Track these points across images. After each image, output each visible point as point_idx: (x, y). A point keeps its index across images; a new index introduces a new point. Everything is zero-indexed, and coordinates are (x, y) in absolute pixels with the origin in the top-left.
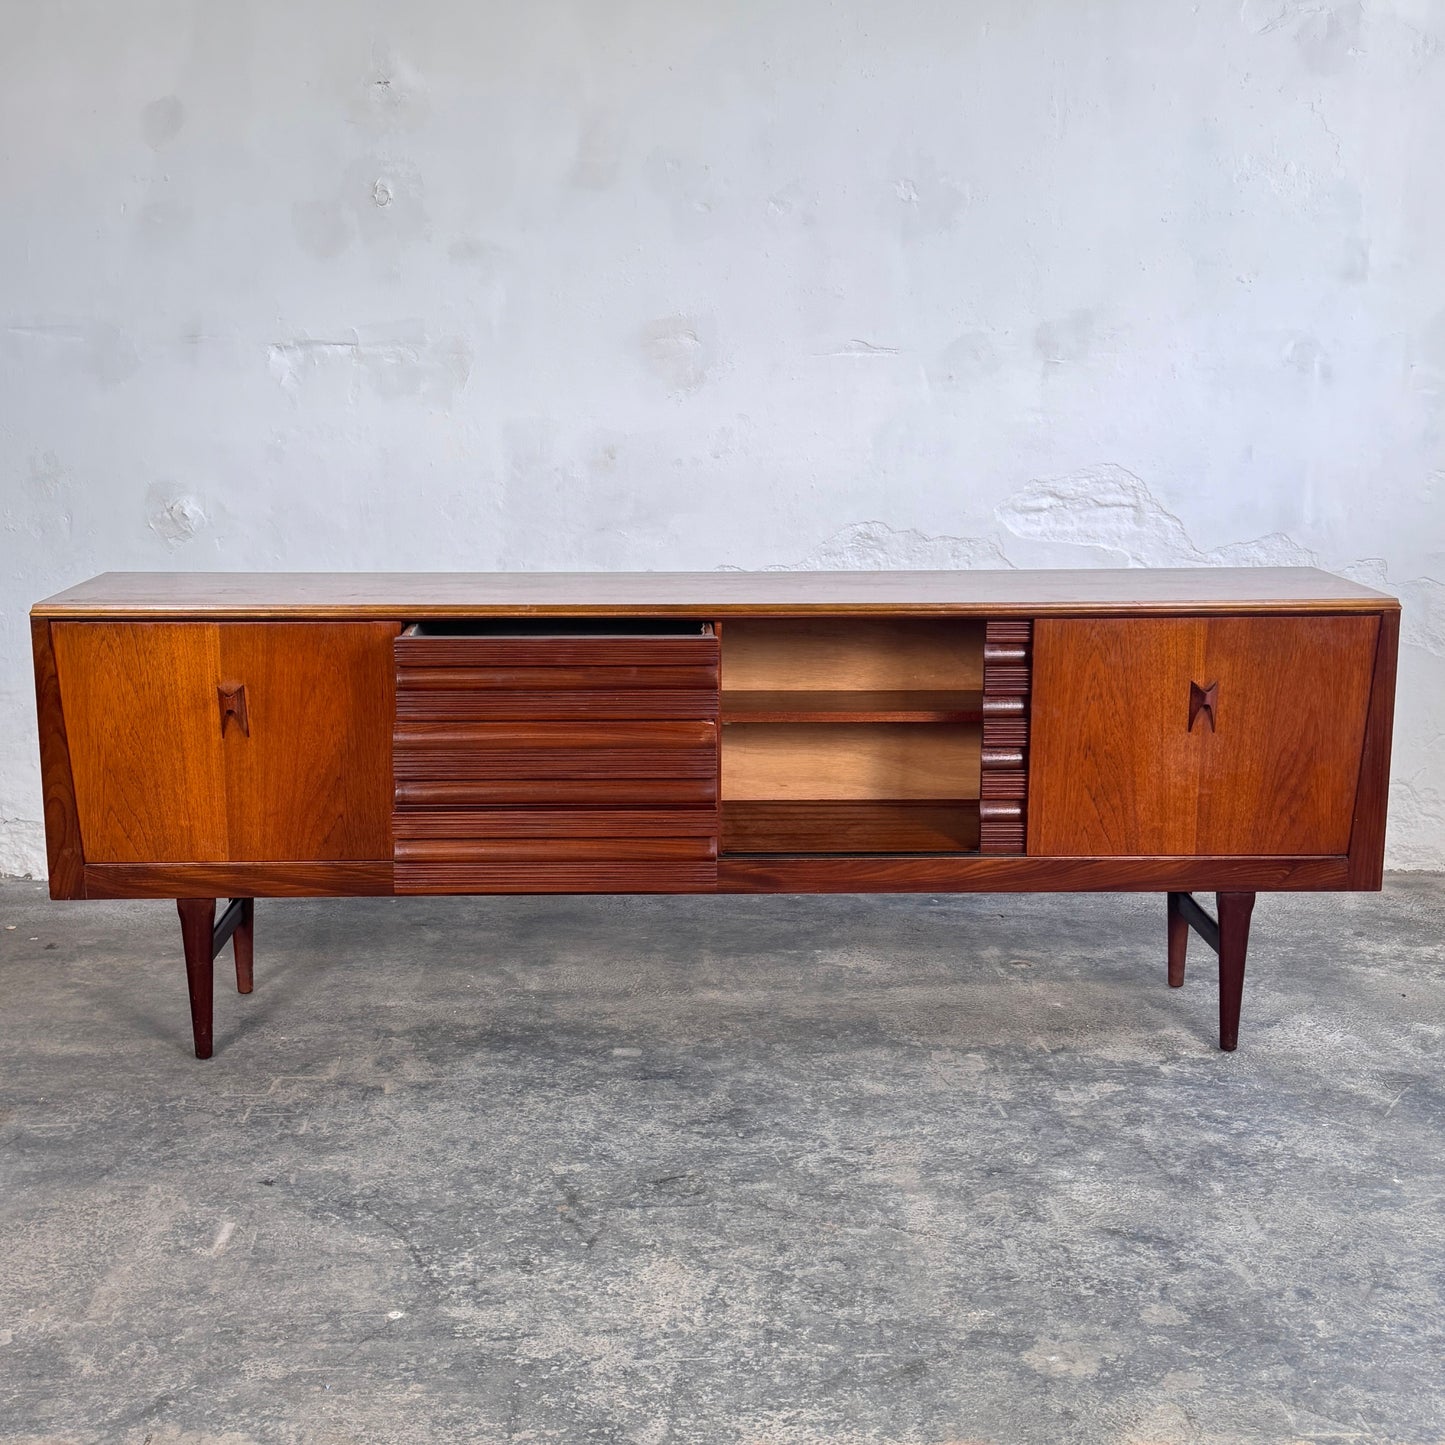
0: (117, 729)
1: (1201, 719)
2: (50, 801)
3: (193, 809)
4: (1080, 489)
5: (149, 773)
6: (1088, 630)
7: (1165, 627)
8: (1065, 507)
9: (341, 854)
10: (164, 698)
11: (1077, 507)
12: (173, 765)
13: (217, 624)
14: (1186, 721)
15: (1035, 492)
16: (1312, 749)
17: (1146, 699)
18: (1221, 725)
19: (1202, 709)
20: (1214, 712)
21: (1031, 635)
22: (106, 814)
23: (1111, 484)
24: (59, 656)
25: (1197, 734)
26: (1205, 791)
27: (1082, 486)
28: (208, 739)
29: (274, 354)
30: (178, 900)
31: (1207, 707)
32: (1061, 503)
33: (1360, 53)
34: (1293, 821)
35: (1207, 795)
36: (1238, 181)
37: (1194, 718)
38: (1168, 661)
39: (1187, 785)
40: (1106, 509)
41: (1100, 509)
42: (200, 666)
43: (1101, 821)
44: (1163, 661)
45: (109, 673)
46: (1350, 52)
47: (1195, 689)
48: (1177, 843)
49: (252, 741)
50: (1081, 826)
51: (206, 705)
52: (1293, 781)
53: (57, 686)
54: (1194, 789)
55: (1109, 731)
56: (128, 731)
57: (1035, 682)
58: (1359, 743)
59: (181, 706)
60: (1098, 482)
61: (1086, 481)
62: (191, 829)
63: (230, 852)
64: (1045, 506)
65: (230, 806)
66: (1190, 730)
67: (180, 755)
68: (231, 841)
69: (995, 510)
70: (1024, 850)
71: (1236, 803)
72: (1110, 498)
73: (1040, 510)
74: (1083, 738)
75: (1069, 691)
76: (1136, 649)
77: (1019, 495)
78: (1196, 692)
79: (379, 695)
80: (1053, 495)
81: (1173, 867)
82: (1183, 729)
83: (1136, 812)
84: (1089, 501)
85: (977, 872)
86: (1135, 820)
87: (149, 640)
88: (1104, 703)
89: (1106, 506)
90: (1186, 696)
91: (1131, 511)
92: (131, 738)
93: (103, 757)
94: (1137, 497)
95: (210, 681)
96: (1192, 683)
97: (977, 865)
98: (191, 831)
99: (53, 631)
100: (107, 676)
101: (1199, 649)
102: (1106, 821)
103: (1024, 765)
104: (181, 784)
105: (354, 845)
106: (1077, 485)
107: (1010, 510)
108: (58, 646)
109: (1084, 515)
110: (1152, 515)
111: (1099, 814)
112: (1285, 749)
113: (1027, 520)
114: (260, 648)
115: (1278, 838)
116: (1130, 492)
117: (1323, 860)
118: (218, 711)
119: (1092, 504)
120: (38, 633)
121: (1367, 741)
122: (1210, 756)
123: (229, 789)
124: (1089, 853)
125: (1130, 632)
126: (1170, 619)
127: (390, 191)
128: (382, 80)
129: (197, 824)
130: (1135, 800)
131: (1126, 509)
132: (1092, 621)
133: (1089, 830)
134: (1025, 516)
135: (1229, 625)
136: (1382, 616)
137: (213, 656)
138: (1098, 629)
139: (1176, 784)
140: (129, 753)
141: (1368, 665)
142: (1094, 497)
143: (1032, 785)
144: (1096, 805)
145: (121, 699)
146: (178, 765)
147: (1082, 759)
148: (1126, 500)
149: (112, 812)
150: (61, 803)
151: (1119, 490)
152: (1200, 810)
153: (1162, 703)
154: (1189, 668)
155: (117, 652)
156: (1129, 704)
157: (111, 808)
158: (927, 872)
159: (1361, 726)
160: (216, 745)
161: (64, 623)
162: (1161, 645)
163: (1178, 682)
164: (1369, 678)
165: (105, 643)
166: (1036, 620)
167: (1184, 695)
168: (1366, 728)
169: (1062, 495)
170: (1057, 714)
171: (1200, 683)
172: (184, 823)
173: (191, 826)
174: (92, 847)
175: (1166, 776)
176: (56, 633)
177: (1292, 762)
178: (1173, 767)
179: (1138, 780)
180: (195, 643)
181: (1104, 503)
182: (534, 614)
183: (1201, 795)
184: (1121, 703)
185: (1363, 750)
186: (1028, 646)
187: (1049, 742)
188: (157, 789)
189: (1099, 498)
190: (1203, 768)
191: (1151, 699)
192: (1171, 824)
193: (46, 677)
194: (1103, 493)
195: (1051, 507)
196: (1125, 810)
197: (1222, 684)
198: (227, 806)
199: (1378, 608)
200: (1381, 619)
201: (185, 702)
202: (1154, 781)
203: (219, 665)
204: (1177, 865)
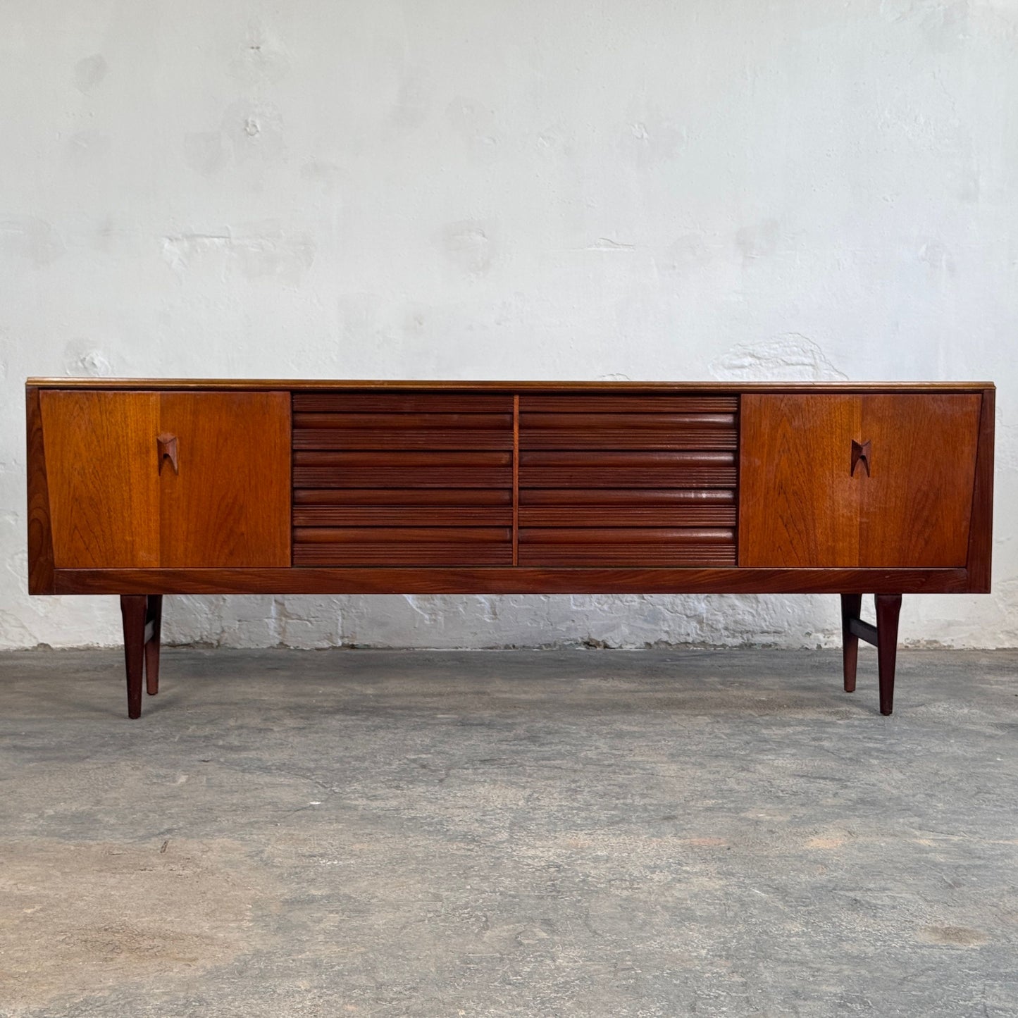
0: (83, 468)
1: (860, 465)
2: (33, 520)
3: (136, 528)
4: (772, 351)
5: (104, 502)
6: (779, 402)
7: (832, 400)
8: (761, 365)
9: (242, 563)
10: (118, 445)
11: (771, 365)
12: (122, 495)
13: (159, 392)
14: (849, 469)
15: (738, 353)
16: (938, 490)
17: (821, 453)
18: (873, 472)
19: (860, 460)
20: (868, 462)
21: (739, 406)
22: (72, 531)
23: (795, 348)
24: (44, 414)
25: (857, 478)
26: (864, 520)
27: (774, 349)
28: (148, 476)
29: (167, 244)
30: (121, 596)
31: (864, 458)
32: (758, 361)
33: (967, 37)
34: (927, 543)
35: (866, 523)
36: (881, 127)
37: (855, 465)
38: (836, 426)
39: (851, 516)
40: (791, 367)
41: (787, 367)
42: (145, 423)
43: (791, 542)
44: (832, 425)
45: (79, 427)
46: (961, 37)
47: (854, 445)
48: (845, 558)
49: (180, 479)
50: (777, 545)
51: (148, 452)
52: (926, 513)
53: (42, 437)
54: (856, 518)
55: (795, 476)
56: (91, 470)
57: (742, 440)
58: (971, 485)
59: (130, 452)
60: (785, 347)
61: (777, 346)
62: (133, 543)
63: (161, 561)
64: (746, 364)
65: (162, 526)
66: (852, 475)
67: (127, 488)
68: (162, 553)
69: (709, 367)
70: (737, 563)
71: (886, 529)
72: (794, 359)
73: (743, 367)
74: (778, 481)
75: (766, 446)
76: (813, 417)
77: (727, 355)
78: (856, 447)
79: (273, 445)
80: (753, 356)
81: (843, 575)
82: (848, 475)
83: (815, 536)
84: (779, 361)
85: (702, 579)
86: (815, 541)
87: (110, 403)
88: (791, 454)
89: (792, 364)
90: (849, 451)
91: (810, 368)
92: (93, 476)
93: (72, 489)
94: (815, 359)
95: (151, 433)
96: (853, 441)
97: (703, 574)
98: (133, 545)
99: (41, 396)
100: (78, 430)
101: (857, 417)
102: (795, 542)
103: (735, 502)
104: (127, 510)
105: (251, 556)
106: (770, 349)
107: (721, 367)
108: (43, 407)
109: (775, 371)
110: (826, 372)
111: (789, 536)
112: (919, 490)
113: (733, 374)
114: (189, 409)
115: (917, 555)
116: (810, 354)
117: (948, 571)
118: (157, 455)
119: (781, 362)
120: (30, 398)
121: (976, 484)
122: (867, 494)
123: (162, 513)
124: (784, 565)
125: (808, 405)
126: (836, 395)
127: (258, 126)
128: (255, 46)
129: (138, 540)
130: (814, 526)
131: (807, 367)
132: (781, 396)
133: (782, 548)
134: (731, 371)
135: (877, 400)
136: (983, 394)
137: (154, 416)
138: (785, 401)
139: (843, 515)
140: (91, 486)
141: (975, 430)
142: (783, 358)
143: (742, 515)
144: (787, 530)
145: (87, 446)
146: (126, 496)
147: (776, 496)
148: (806, 361)
149: (76, 531)
150: (40, 523)
151: (801, 352)
152: (861, 535)
153: (832, 455)
154: (849, 431)
155: (86, 412)
156: (809, 457)
157: (76, 527)
158: (668, 578)
159: (972, 473)
160: (154, 481)
161: (49, 391)
162: (830, 413)
163: (842, 441)
164: (976, 439)
165: (78, 406)
166: (742, 395)
167: (847, 450)
168: (975, 474)
169: (759, 356)
170: (758, 462)
171: (858, 441)
172: (128, 538)
173: (134, 541)
174: (60, 554)
175: (836, 509)
176: (43, 397)
177: (924, 499)
178: (841, 502)
179: (816, 511)
180: (142, 406)
181: (789, 362)
182: (385, 386)
183: (861, 523)
184: (803, 455)
185: (974, 490)
186: (737, 414)
187: (753, 484)
188: (109, 513)
189: (786, 358)
190: (862, 504)
191: (824, 453)
192: (841, 544)
193: (34, 429)
194: (789, 355)
195: (751, 365)
196: (808, 534)
197: (873, 442)
198: (160, 527)
199: (979, 388)
200: (983, 397)
201: (133, 449)
202: (828, 512)
203: (159, 422)
204: (846, 574)
